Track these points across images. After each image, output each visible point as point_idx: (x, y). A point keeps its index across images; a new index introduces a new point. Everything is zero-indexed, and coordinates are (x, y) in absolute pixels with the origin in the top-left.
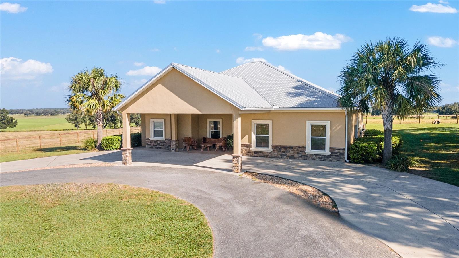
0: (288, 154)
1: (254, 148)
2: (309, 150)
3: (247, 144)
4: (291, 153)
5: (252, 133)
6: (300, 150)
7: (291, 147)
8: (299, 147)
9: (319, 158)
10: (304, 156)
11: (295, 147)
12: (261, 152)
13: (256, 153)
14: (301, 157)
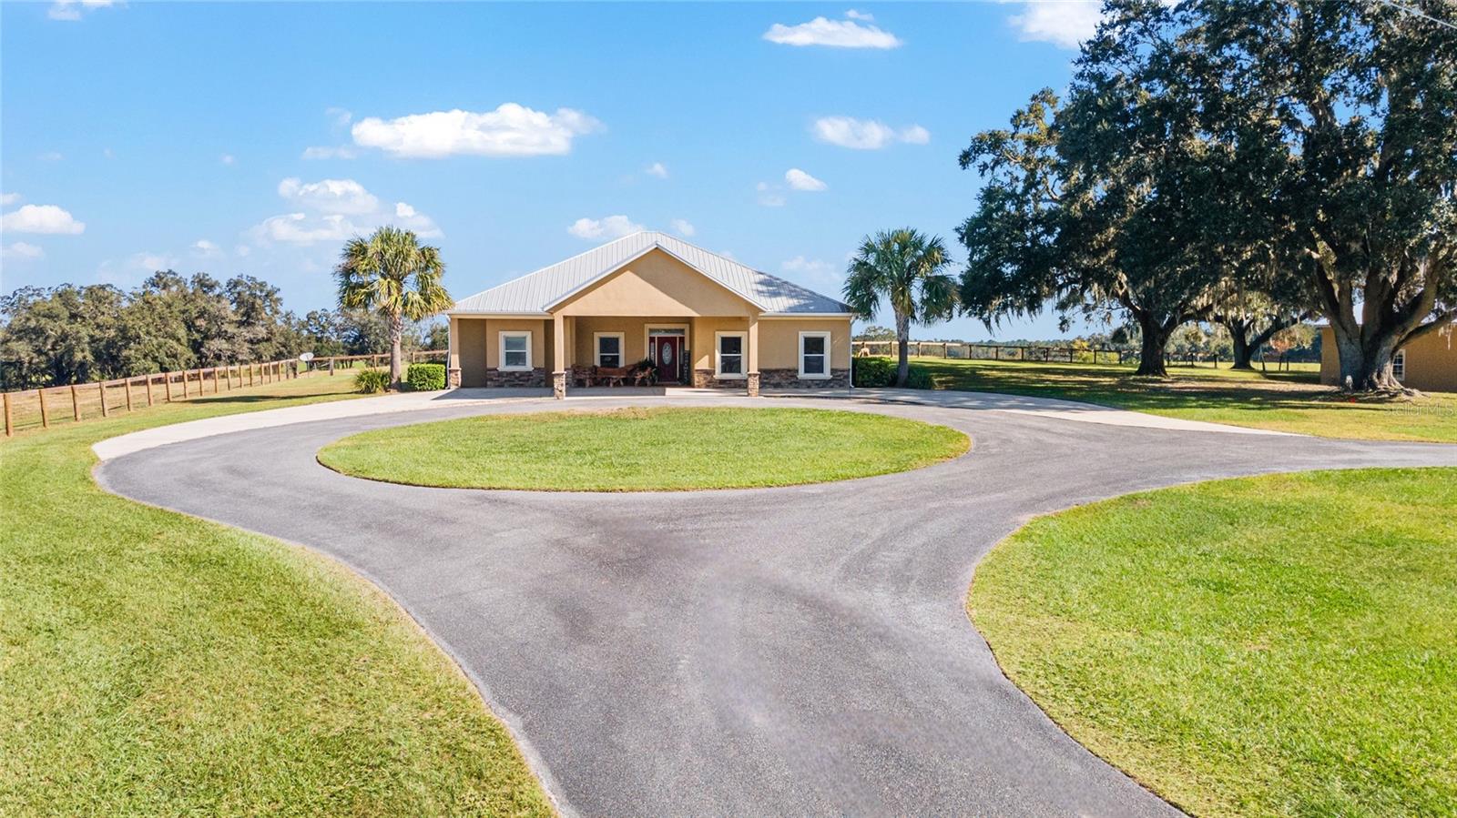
0: (772, 382)
1: (718, 375)
2: (802, 375)
3: (707, 368)
4: (777, 379)
5: (716, 351)
6: (789, 374)
7: (777, 371)
8: (789, 370)
9: (817, 384)
10: (796, 383)
11: (783, 370)
12: (730, 380)
13: (722, 382)
14: (791, 384)
